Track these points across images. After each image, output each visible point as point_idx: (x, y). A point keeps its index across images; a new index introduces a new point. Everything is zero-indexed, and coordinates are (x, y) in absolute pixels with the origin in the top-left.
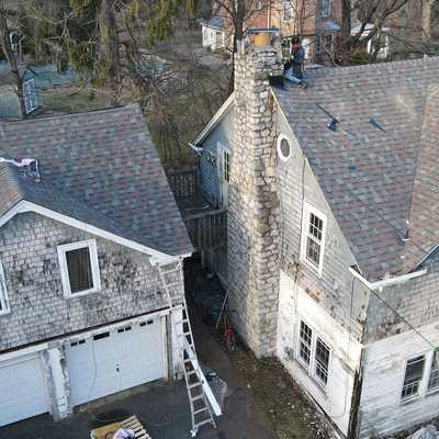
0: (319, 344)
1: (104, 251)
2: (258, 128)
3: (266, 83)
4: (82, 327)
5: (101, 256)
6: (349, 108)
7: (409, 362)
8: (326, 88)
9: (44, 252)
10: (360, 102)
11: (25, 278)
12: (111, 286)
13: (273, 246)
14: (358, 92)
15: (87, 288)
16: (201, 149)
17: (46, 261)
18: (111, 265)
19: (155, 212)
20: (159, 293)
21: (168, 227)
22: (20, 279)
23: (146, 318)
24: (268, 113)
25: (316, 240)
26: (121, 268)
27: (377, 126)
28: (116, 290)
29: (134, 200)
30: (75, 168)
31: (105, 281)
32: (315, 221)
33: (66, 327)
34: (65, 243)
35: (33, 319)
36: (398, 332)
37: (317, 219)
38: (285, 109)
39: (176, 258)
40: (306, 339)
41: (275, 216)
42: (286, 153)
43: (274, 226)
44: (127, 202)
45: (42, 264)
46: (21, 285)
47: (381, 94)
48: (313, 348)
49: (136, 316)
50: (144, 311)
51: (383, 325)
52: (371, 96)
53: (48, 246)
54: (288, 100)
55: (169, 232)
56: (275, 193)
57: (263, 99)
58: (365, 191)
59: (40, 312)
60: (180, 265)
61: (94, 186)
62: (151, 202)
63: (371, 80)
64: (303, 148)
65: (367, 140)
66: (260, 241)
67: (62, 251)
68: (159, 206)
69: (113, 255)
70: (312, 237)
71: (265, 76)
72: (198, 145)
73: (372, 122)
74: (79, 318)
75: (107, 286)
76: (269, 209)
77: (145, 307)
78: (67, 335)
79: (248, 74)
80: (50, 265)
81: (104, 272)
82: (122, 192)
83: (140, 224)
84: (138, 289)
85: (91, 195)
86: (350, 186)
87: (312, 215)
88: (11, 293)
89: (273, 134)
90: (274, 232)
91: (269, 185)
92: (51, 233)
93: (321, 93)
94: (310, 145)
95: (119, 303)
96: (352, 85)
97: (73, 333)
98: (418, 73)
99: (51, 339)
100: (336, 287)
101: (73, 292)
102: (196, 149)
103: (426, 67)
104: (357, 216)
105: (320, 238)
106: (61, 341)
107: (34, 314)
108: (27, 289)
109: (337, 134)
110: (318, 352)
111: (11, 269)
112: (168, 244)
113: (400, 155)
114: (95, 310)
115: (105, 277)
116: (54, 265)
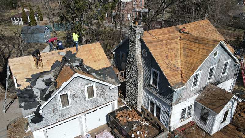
1: (97, 86)
3: (139, 35)
4: (91, 108)
5: (96, 88)
7: (182, 110)
11: (76, 96)
15: (93, 97)
20: (112, 97)
26: (102, 90)
28: (100, 97)
32: (155, 73)
34: (87, 84)
35: (77, 108)
36: (180, 102)
39: (116, 86)
45: (81, 91)
51: (177, 101)
53: (82, 86)
57: (139, 40)
59: (79, 105)
67: (86, 87)
69: (100, 87)
71: (139, 33)
74: (90, 106)
75: (98, 96)
84: (106, 96)
88: (72, 100)
92: (83, 82)
95: (101, 100)
97: (88, 110)
99: (82, 113)
105: (157, 78)
106: (85, 113)
107: (78, 106)
108: (76, 99)
111: (72, 93)
114: (94, 103)
115: (97, 93)
116: (84, 91)
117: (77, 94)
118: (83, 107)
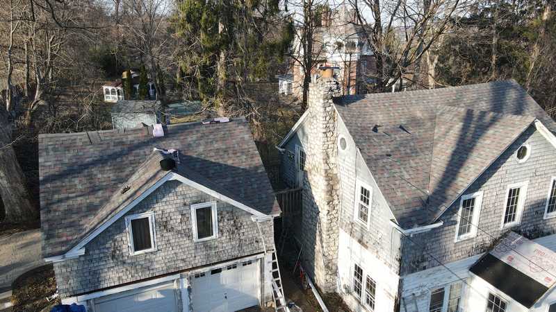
0: (368, 280)
1: (222, 209)
2: (324, 131)
3: (331, 101)
4: (205, 263)
5: (219, 213)
6: (386, 118)
7: (433, 292)
8: (370, 106)
9: (182, 208)
10: (392, 115)
11: (168, 226)
12: (225, 234)
13: (335, 211)
14: (391, 109)
15: (209, 235)
16: (284, 150)
17: (183, 215)
18: (226, 220)
19: (255, 186)
21: (264, 196)
22: (165, 227)
23: (247, 259)
24: (332, 121)
25: (365, 205)
26: (232, 222)
27: (404, 130)
28: (228, 237)
29: (242, 178)
31: (221, 231)
34: (196, 203)
35: (171, 256)
37: (365, 190)
38: (343, 117)
40: (358, 278)
41: (336, 190)
42: (344, 147)
43: (335, 197)
44: (237, 178)
45: (180, 217)
46: (165, 231)
47: (406, 111)
50: (246, 254)
52: (399, 111)
53: (185, 204)
54: (345, 113)
55: (265, 199)
56: (336, 174)
57: (328, 112)
58: (398, 171)
59: (177, 251)
60: (272, 222)
61: (215, 168)
62: (253, 180)
63: (399, 102)
64: (356, 142)
65: (398, 139)
66: (327, 207)
67: (193, 209)
68: (258, 182)
69: (228, 213)
70: (362, 203)
71: (329, 97)
72: (282, 147)
73: (401, 127)
74: (202, 257)
75: (222, 235)
76: (332, 186)
77: (248, 251)
78: (193, 268)
79: (319, 96)
80: (185, 218)
81: (221, 224)
83: (245, 193)
85: (213, 174)
86: (388, 167)
87: (362, 188)
88: (159, 236)
89: (335, 135)
90: (336, 202)
91: (333, 169)
92: (187, 196)
93: (367, 108)
94: (360, 141)
95: (230, 247)
96: (386, 104)
97: (197, 268)
98: (430, 98)
99: (182, 271)
100: (379, 236)
101: (199, 238)
102: (281, 150)
103: (435, 94)
104: (393, 186)
106: (189, 273)
107: (173, 252)
108: (169, 234)
109: (377, 134)
110: (368, 285)
111: (160, 220)
112: (264, 207)
113: (420, 149)
114: (213, 251)
115: (221, 228)
116: (188, 218)
117: (172, 222)
118: (185, 257)
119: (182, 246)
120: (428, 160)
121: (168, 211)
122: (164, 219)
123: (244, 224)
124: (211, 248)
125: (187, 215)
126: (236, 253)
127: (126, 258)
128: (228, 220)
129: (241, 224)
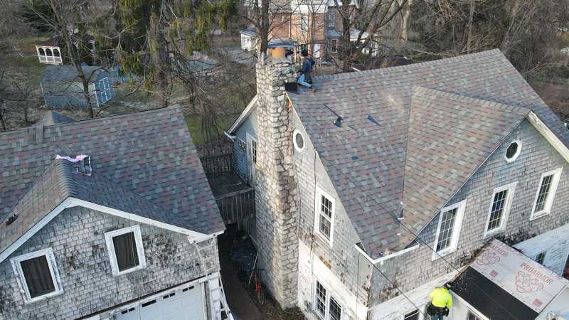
0: (332, 301)
1: (148, 234)
2: (277, 125)
3: (283, 88)
4: (131, 298)
5: (145, 238)
6: (351, 107)
7: (406, 316)
8: (332, 91)
9: (93, 239)
10: (359, 101)
11: (77, 263)
12: (155, 262)
13: (292, 220)
14: (357, 94)
15: (132, 265)
16: (234, 137)
17: (95, 247)
18: (154, 246)
19: (192, 197)
20: (198, 264)
21: (203, 209)
22: (71, 264)
23: (187, 285)
24: (285, 112)
25: (327, 217)
26: (163, 247)
27: (373, 121)
28: (160, 265)
30: (125, 161)
31: (149, 259)
32: (326, 202)
33: (115, 300)
34: (112, 229)
35: (84, 297)
36: (397, 294)
37: (327, 200)
38: (299, 110)
39: (211, 236)
41: (293, 196)
42: (301, 146)
43: (293, 204)
45: (91, 249)
46: (72, 269)
47: (376, 95)
48: (327, 304)
49: (178, 285)
50: (185, 281)
51: (384, 291)
52: (368, 96)
53: (96, 233)
54: (301, 103)
55: (204, 213)
56: (293, 177)
57: (280, 102)
58: (366, 177)
59: (90, 290)
60: (215, 241)
62: (190, 188)
63: (367, 84)
64: (314, 143)
65: (367, 134)
66: (282, 216)
67: (109, 237)
68: (197, 191)
69: (156, 237)
70: (323, 214)
71: (281, 83)
72: (232, 134)
73: (370, 118)
74: (127, 292)
75: (152, 263)
76: (288, 191)
77: (186, 276)
78: (117, 306)
79: (268, 81)
80: (97, 249)
81: (149, 251)
82: (165, 180)
83: (179, 208)
84: (179, 262)
85: (137, 184)
86: (353, 174)
87: (323, 197)
88: (64, 276)
89: (289, 129)
90: (293, 209)
91: (288, 171)
92: (99, 223)
93: (328, 95)
94: (320, 140)
95: (163, 276)
96: (352, 88)
97: (123, 304)
98: (404, 76)
99: (102, 311)
100: (344, 258)
101: (120, 271)
102: (231, 137)
103: (410, 72)
104: (360, 200)
105: (330, 216)
106: (112, 312)
107: (86, 292)
108: (78, 271)
109: (341, 129)
110: (331, 307)
111: (63, 256)
112: (203, 224)
113: (392, 145)
114: (141, 283)
115: (149, 256)
116: (102, 249)
117: (80, 257)
118: (103, 295)
119: (98, 284)
120: (401, 160)
121: (73, 244)
122: (69, 255)
123: (179, 246)
124: (137, 280)
125: (101, 246)
126: (172, 281)
127: (21, 308)
128: (158, 245)
129: (176, 247)
